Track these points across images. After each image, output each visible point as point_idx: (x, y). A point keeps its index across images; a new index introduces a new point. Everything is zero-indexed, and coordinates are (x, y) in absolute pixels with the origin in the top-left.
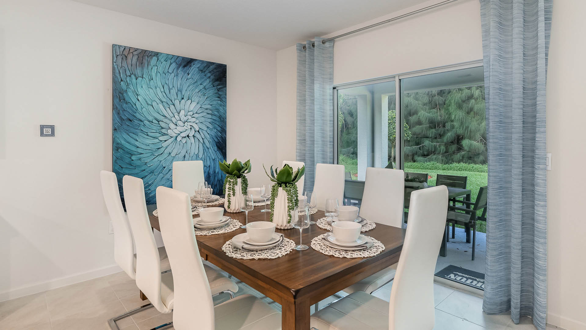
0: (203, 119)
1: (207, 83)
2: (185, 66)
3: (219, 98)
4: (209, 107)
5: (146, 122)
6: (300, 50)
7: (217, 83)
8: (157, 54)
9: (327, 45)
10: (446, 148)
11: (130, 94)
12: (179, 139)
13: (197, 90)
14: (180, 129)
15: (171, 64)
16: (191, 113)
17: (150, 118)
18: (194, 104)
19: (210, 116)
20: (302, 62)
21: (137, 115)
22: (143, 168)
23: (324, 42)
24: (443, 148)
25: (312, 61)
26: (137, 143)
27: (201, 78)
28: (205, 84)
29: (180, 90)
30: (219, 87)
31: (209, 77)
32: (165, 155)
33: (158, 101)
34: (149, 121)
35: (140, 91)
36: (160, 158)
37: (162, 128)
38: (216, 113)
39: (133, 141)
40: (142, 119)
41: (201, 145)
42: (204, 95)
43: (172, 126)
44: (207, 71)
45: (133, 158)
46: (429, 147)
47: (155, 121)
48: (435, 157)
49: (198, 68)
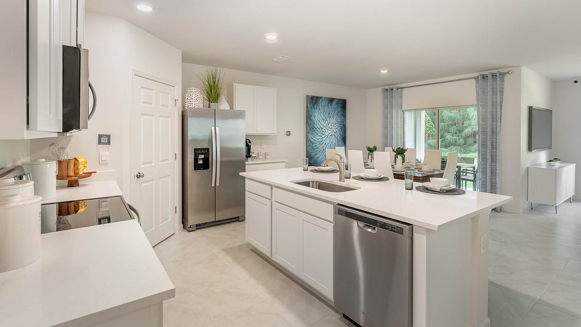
0: (337, 127)
1: (339, 109)
2: (331, 102)
3: (343, 116)
4: (340, 121)
5: (318, 129)
6: (384, 92)
7: (342, 109)
8: (321, 98)
9: (399, 90)
10: (465, 141)
11: (313, 116)
12: (329, 136)
13: (335, 113)
14: (329, 132)
15: (326, 101)
16: (333, 124)
17: (319, 127)
18: (334, 120)
19: (340, 125)
20: (385, 98)
21: (315, 126)
22: (317, 150)
23: (398, 89)
24: (462, 141)
25: (392, 97)
26: (315, 139)
27: (337, 107)
28: (338, 110)
29: (329, 114)
30: (344, 111)
31: (340, 107)
32: (324, 144)
33: (322, 119)
34: (319, 129)
35: (316, 115)
36: (322, 145)
37: (323, 132)
38: (342, 124)
39: (314, 138)
40: (317, 127)
41: (336, 139)
42: (338, 115)
43: (327, 131)
44: (339, 104)
45: (314, 145)
46: (450, 140)
47: (321, 129)
48: (455, 148)
49: (336, 102)
